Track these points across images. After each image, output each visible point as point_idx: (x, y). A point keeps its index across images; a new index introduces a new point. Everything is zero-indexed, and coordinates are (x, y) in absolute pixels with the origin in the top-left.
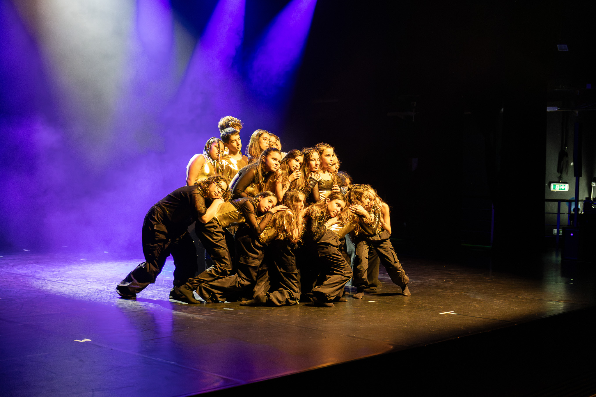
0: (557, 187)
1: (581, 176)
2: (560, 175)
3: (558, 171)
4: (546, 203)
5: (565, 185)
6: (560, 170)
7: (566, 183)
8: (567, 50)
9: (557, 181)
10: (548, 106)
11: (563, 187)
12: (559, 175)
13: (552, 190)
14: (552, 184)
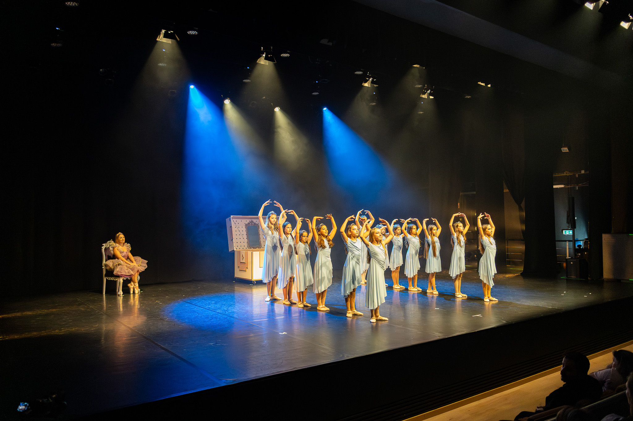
0: (566, 232)
3: (566, 223)
4: (560, 242)
6: (568, 222)
7: (571, 230)
9: (566, 229)
10: (554, 185)
11: (569, 232)
12: (568, 225)
13: (564, 234)
14: (564, 231)
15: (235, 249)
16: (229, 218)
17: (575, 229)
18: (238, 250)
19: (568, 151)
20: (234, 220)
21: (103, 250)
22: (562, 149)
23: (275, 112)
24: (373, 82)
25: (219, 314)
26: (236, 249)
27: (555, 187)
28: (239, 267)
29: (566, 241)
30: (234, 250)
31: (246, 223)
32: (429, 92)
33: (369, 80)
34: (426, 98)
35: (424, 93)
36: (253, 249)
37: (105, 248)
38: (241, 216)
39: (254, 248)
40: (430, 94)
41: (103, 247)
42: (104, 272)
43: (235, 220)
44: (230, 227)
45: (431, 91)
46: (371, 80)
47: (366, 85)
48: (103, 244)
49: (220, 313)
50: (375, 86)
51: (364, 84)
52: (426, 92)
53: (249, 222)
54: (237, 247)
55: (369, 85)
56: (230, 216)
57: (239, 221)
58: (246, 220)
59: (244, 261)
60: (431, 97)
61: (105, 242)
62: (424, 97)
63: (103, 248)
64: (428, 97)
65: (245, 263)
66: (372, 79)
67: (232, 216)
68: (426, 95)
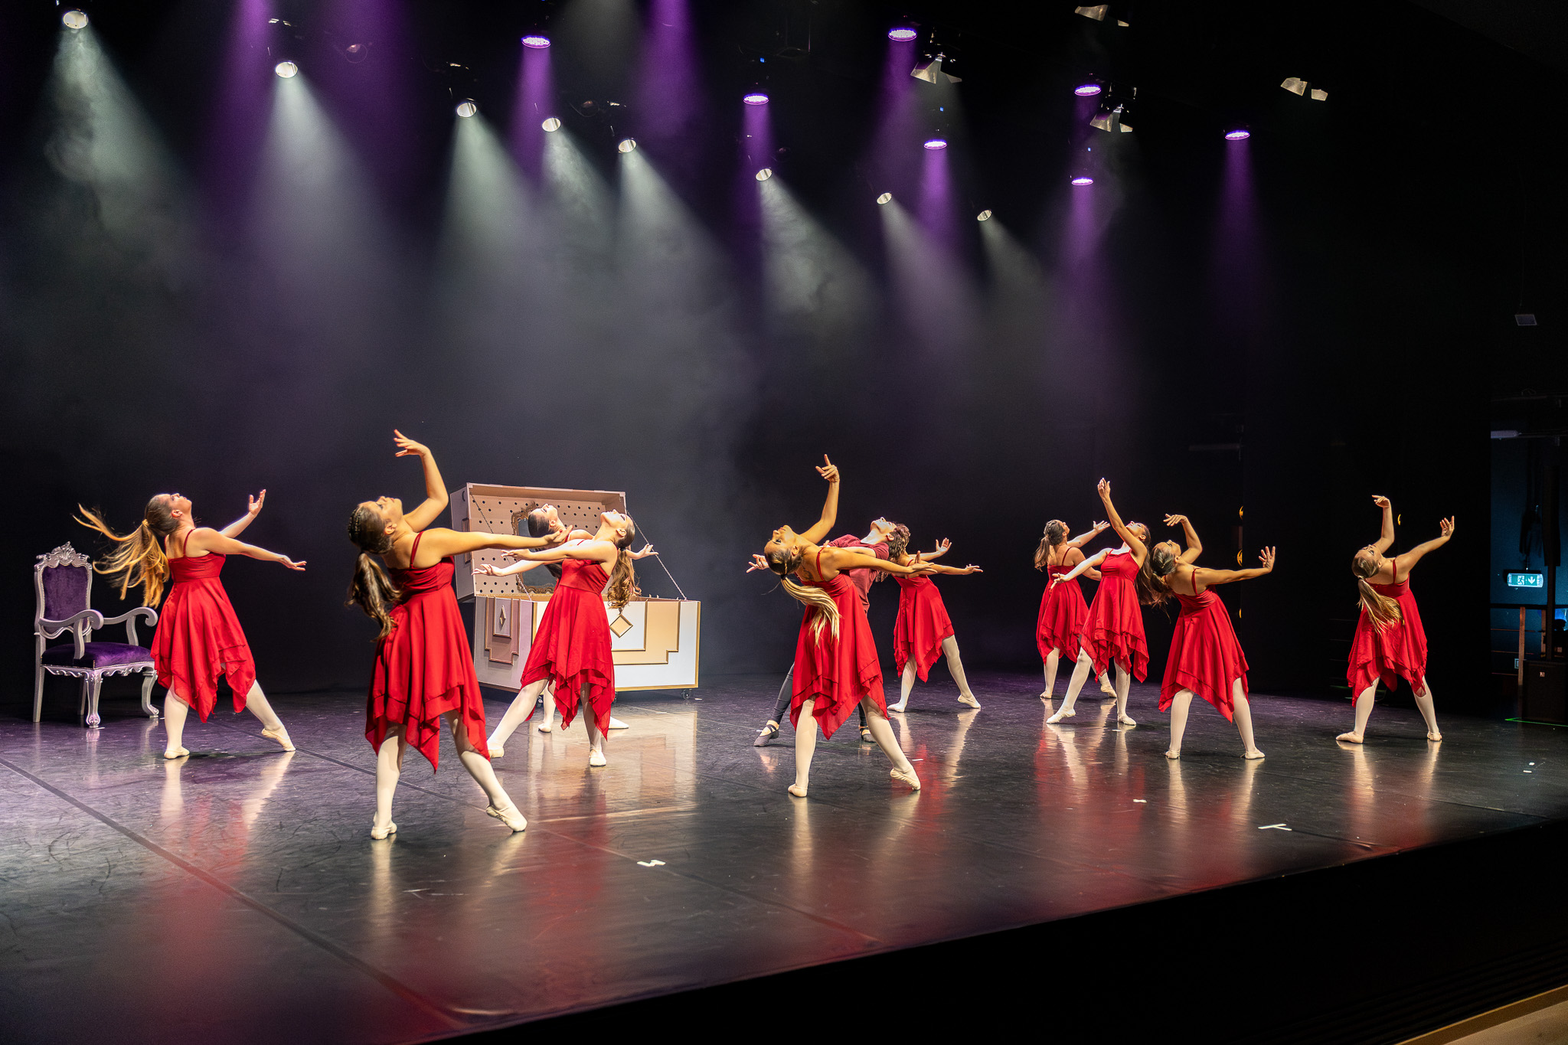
0: (1519, 581)
1: (1559, 565)
2: (1526, 558)
3: (1521, 551)
4: (1493, 611)
5: (1535, 578)
6: (1525, 548)
7: (1539, 572)
8: (1536, 324)
9: (1521, 568)
10: (1493, 430)
11: (1531, 581)
12: (1524, 558)
13: (1509, 585)
14: (1510, 575)
15: (477, 593)
16: (461, 491)
17: (1557, 569)
18: (487, 594)
20: (477, 498)
21: (39, 576)
22: (1516, 316)
23: (622, 154)
24: (946, 67)
25: (431, 797)
26: (479, 593)
27: (1495, 435)
28: (488, 650)
29: (1517, 606)
30: (472, 596)
31: (516, 510)
32: (1118, 111)
33: (933, 59)
35: (1103, 116)
36: (535, 595)
37: (46, 569)
38: (501, 486)
39: (539, 592)
40: (1124, 119)
41: (37, 566)
42: (42, 648)
43: (479, 499)
44: (464, 520)
45: (1126, 108)
46: (939, 60)
47: (923, 75)
48: (40, 557)
49: (431, 793)
50: (953, 79)
51: (917, 73)
52: (1111, 111)
53: (525, 507)
54: (483, 587)
55: (932, 78)
56: (466, 486)
57: (492, 501)
58: (516, 500)
59: (505, 632)
60: (1125, 129)
61: (48, 550)
62: (1100, 127)
63: (40, 568)
64: (1115, 127)
65: (510, 638)
66: (943, 59)
67: (470, 485)
68: (1108, 123)
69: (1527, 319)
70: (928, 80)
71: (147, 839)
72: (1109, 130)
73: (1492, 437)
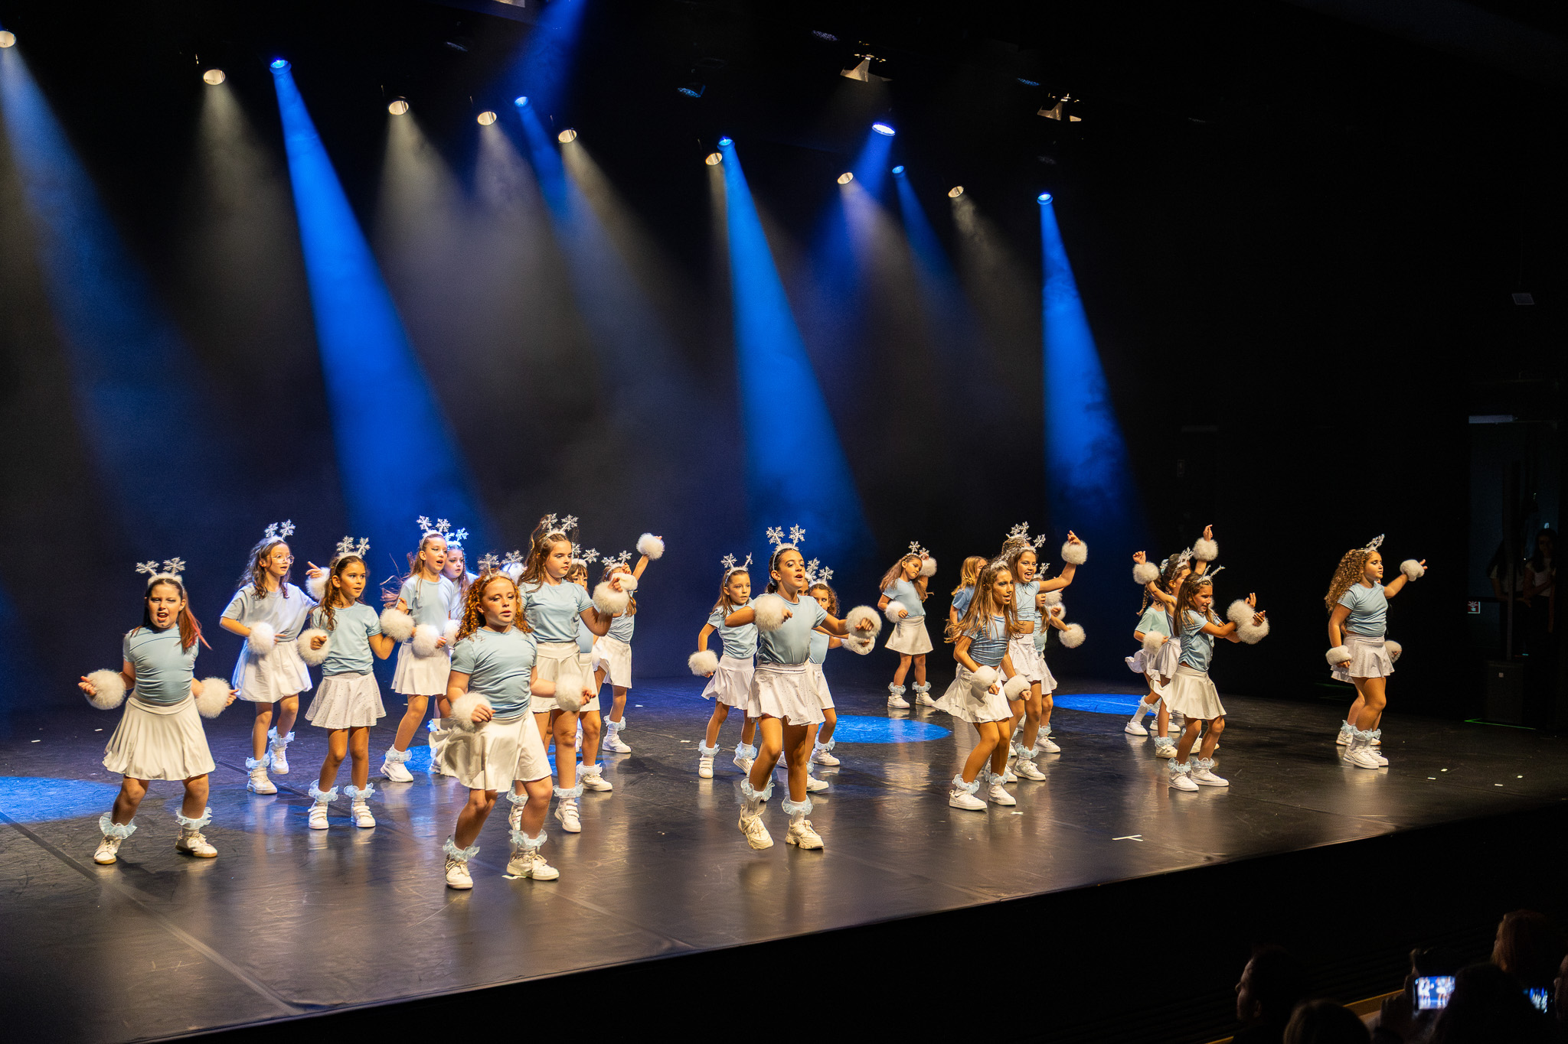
10: (1473, 415)
19: (1533, 303)
22: (1513, 295)
24: (873, 68)
27: (1474, 420)
32: (1064, 101)
33: (861, 60)
34: (1058, 118)
35: (1050, 106)
45: (1073, 97)
46: (868, 59)
47: (854, 75)
51: (846, 74)
52: (1058, 100)
55: (864, 76)
60: (1075, 119)
62: (1049, 117)
64: (1065, 115)
66: (872, 58)
68: (1057, 111)
69: (1523, 299)
70: (859, 79)
71: (64, 852)
72: (1059, 119)
73: (1470, 422)
